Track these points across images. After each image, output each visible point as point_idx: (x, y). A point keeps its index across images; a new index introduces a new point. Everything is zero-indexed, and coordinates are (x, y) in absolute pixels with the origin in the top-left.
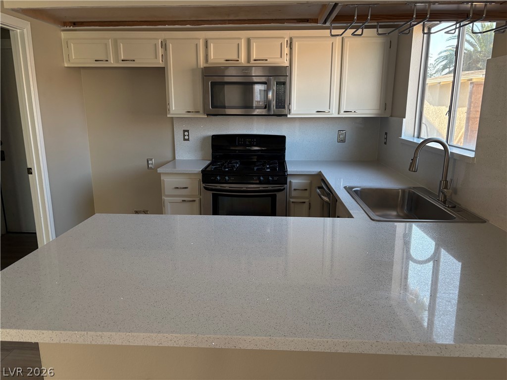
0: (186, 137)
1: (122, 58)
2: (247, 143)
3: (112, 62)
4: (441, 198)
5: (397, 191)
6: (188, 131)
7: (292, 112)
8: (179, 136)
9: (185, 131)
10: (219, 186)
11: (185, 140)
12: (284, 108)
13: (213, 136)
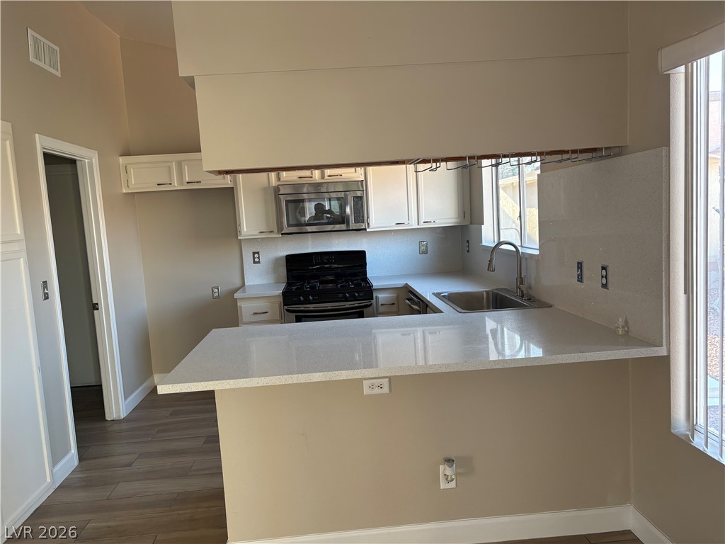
0: (257, 260)
1: (187, 180)
2: (325, 260)
3: (176, 185)
4: (519, 293)
5: (481, 293)
6: (258, 253)
7: (371, 225)
8: (248, 259)
9: (254, 253)
10: (302, 307)
11: (255, 262)
12: (363, 222)
13: (287, 256)
